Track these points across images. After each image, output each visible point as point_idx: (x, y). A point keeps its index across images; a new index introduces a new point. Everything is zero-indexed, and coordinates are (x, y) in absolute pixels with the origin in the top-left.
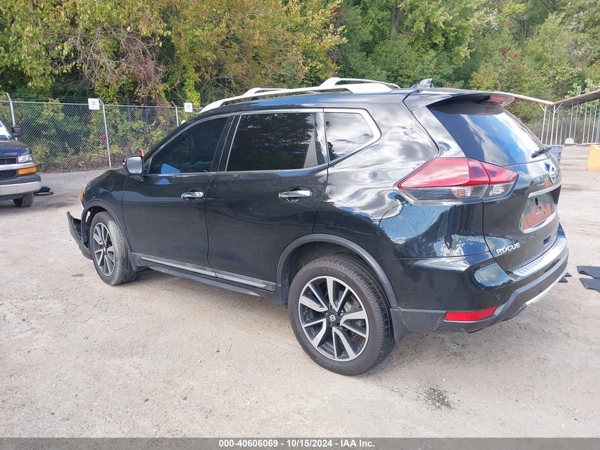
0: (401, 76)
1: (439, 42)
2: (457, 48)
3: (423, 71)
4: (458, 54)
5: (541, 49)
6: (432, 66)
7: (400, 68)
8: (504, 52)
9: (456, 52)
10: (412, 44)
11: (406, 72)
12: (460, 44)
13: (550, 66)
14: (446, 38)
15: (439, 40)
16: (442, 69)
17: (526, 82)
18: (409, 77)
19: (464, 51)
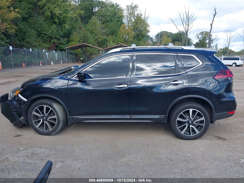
0: (42, 34)
1: (57, 21)
2: (64, 25)
3: (52, 33)
4: (64, 27)
5: (91, 29)
6: (56, 31)
7: (41, 31)
8: (80, 28)
9: (64, 26)
10: (45, 21)
11: (44, 32)
12: (65, 23)
13: (95, 35)
14: (60, 20)
15: (57, 20)
16: (59, 32)
17: (89, 40)
18: (46, 35)
19: (67, 26)
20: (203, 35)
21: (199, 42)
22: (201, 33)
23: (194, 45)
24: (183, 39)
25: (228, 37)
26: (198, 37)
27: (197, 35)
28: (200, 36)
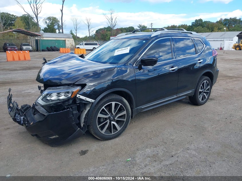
20: (50, 20)
21: (47, 27)
22: (48, 18)
23: (43, 30)
24: (30, 23)
25: (75, 23)
26: (46, 22)
27: (45, 19)
28: (48, 22)
